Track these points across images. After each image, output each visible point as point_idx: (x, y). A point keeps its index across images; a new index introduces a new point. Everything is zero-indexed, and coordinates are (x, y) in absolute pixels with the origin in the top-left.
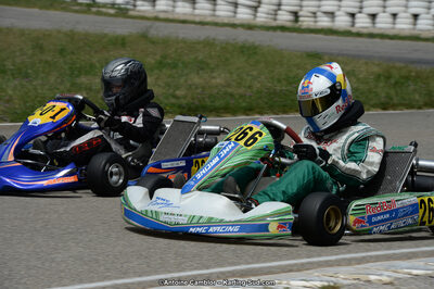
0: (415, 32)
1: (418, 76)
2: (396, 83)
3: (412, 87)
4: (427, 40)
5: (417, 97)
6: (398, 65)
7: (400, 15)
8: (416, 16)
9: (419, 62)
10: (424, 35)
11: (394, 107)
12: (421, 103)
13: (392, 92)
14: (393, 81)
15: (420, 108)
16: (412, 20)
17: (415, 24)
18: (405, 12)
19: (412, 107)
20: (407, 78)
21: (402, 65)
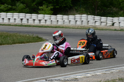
0: (9, 23)
1: (10, 36)
2: (4, 38)
3: (9, 39)
4: (13, 25)
5: (10, 41)
6: (4, 32)
7: (5, 19)
8: (9, 19)
9: (11, 32)
10: (12, 24)
11: (4, 44)
12: (11, 43)
13: (3, 40)
14: (3, 37)
15: (11, 44)
16: (8, 20)
17: (9, 21)
18: (6, 18)
19: (9, 44)
20: (7, 36)
21: (6, 32)
